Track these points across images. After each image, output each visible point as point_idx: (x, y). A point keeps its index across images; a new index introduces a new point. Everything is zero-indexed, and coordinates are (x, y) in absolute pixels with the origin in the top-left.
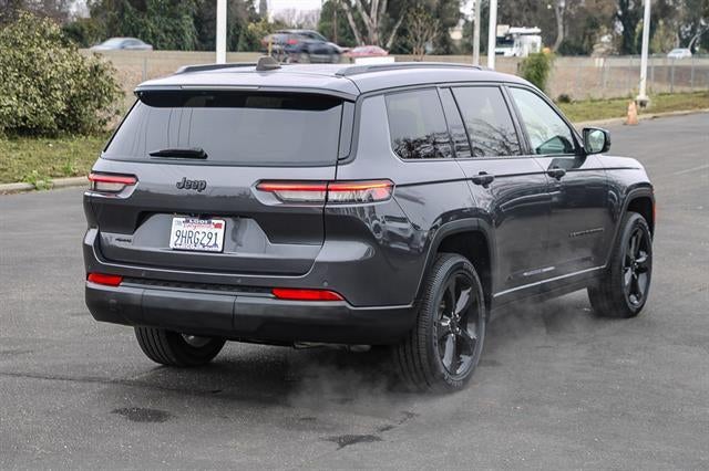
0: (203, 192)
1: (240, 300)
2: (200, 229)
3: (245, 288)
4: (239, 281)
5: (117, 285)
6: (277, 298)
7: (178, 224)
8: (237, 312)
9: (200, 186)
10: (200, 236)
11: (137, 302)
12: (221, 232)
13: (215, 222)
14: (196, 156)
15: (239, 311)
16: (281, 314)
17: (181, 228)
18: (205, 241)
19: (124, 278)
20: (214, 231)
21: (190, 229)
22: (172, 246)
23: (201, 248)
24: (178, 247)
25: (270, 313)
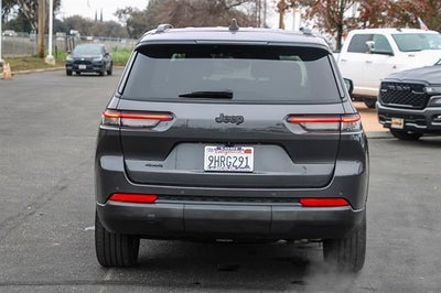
0: (240, 126)
1: (275, 209)
2: (231, 155)
3: (276, 200)
4: (274, 194)
5: (153, 202)
6: (304, 206)
7: (210, 151)
8: (274, 219)
9: (239, 120)
10: (232, 160)
11: (179, 215)
12: (251, 157)
13: (245, 148)
14: (225, 96)
15: (276, 217)
16: (311, 219)
17: (213, 154)
18: (238, 163)
19: (159, 196)
20: (245, 156)
21: (221, 155)
22: (206, 168)
23: (234, 169)
24: (212, 169)
25: (302, 218)
